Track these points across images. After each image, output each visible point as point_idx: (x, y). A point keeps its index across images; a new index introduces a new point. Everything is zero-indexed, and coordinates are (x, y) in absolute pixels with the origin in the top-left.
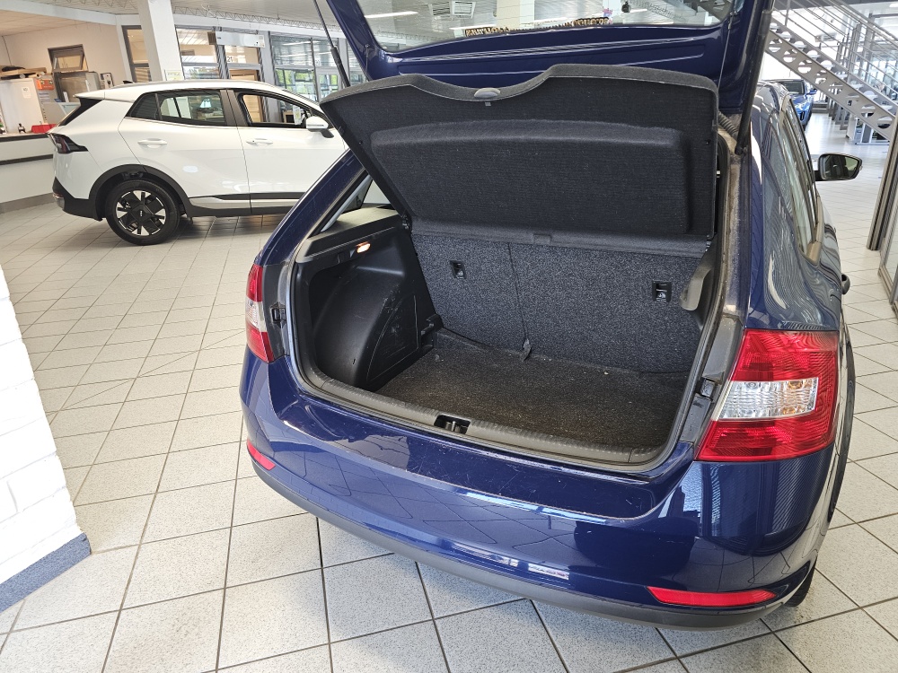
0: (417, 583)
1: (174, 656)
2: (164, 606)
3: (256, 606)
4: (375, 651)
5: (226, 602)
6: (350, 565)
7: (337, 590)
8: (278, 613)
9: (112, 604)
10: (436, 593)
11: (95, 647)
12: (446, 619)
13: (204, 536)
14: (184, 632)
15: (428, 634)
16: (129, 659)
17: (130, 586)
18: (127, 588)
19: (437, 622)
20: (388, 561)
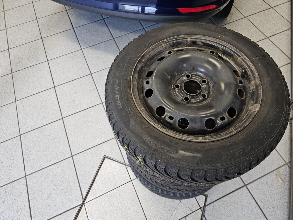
0: (107, 29)
1: (33, 59)
2: (23, 46)
3: (55, 42)
4: (97, 49)
5: (44, 42)
6: (83, 26)
7: (80, 34)
8: (62, 43)
9: (5, 48)
10: (113, 31)
11: (5, 60)
12: (118, 38)
13: (28, 23)
14: (33, 52)
15: (112, 43)
16: (18, 62)
17: (9, 42)
18: (8, 43)
19: (115, 39)
20: (96, 23)
